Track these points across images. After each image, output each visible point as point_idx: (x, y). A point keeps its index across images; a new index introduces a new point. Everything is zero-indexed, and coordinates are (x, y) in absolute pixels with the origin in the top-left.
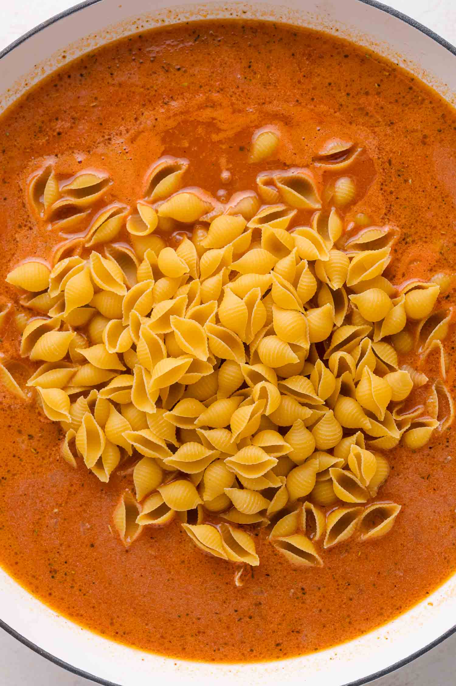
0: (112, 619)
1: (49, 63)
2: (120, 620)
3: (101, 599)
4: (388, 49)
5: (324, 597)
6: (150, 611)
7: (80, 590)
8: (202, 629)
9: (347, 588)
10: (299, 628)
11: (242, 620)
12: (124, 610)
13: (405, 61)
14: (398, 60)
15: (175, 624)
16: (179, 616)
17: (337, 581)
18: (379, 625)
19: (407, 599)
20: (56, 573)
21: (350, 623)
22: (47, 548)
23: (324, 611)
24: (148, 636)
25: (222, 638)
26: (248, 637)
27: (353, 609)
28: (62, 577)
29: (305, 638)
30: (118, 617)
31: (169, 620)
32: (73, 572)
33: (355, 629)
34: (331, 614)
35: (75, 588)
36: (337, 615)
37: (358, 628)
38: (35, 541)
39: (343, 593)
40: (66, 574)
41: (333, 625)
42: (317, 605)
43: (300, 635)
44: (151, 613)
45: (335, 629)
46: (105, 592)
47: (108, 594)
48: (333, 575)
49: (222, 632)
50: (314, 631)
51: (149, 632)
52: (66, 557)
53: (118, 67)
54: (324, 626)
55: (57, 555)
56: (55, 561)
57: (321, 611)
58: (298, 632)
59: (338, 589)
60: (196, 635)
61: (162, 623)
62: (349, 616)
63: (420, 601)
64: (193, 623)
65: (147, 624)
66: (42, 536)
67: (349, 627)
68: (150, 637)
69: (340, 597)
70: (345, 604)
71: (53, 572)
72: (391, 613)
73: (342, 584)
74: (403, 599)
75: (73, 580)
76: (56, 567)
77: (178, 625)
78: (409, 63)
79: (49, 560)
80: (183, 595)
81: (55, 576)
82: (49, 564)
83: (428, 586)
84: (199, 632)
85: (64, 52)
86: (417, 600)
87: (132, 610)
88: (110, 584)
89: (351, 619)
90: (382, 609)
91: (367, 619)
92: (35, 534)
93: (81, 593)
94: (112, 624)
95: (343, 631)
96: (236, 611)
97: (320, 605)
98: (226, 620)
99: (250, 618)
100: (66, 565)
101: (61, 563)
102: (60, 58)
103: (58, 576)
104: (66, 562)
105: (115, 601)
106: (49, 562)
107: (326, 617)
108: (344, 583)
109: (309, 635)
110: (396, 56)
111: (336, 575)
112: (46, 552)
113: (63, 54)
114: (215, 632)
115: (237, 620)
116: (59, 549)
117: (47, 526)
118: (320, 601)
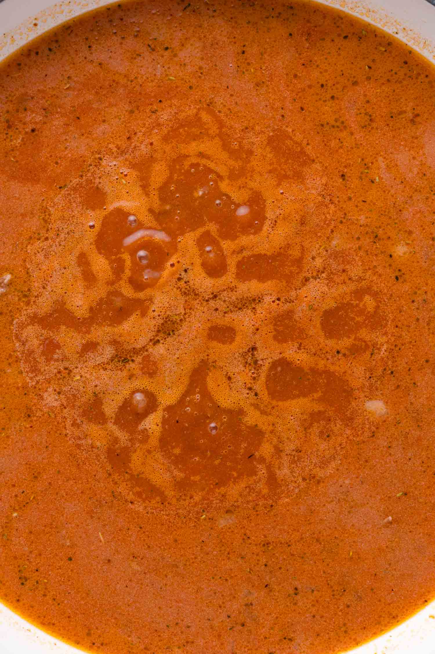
0: (89, 630)
1: (19, 31)
2: (99, 632)
3: (77, 609)
4: (387, 16)
5: (317, 601)
6: (134, 620)
7: (54, 599)
8: (191, 639)
9: (343, 594)
10: (292, 635)
11: (235, 629)
12: (104, 622)
13: (404, 29)
14: (396, 28)
15: (162, 635)
16: (167, 626)
17: (332, 587)
18: (375, 634)
19: (403, 607)
20: (26, 580)
21: (346, 632)
22: (16, 553)
23: (317, 617)
24: (129, 647)
25: (212, 648)
26: (241, 647)
27: (350, 618)
28: (34, 585)
29: (298, 647)
30: (97, 628)
31: (156, 631)
32: (46, 581)
33: (350, 638)
34: (325, 621)
35: (47, 597)
36: (332, 622)
37: (353, 638)
38: (4, 546)
39: (339, 599)
40: (37, 582)
41: (328, 634)
42: (310, 610)
43: (293, 643)
44: (135, 622)
45: (330, 639)
46: (83, 602)
47: (86, 604)
48: (327, 581)
49: (213, 641)
50: (307, 640)
51: (132, 644)
52: (37, 565)
53: (97, 40)
54: (318, 635)
55: (27, 563)
56: (25, 569)
57: (314, 616)
58: (290, 640)
59: (333, 595)
60: (184, 646)
61: (148, 632)
62: (345, 625)
63: (418, 610)
64: (182, 632)
65: (129, 636)
66: (11, 540)
67: (345, 637)
68: (132, 648)
69: (336, 604)
70: (341, 610)
71: (23, 580)
72: (389, 623)
73: (337, 590)
74: (399, 608)
75: (46, 589)
76: (27, 575)
77: (166, 635)
78: (409, 32)
79: (19, 566)
80: (174, 603)
81: (25, 583)
82: (20, 571)
83: (427, 594)
84: (187, 642)
85: (36, 19)
86: (414, 609)
87: (113, 621)
88: (88, 594)
89: (347, 628)
90: (380, 617)
91: (365, 628)
92: (5, 538)
93: (54, 602)
94: (89, 634)
95: (338, 640)
96: (229, 617)
97: (314, 610)
98: (219, 627)
99: (243, 625)
100: (37, 573)
101: (32, 571)
102: (32, 25)
103: (28, 584)
104: (37, 570)
105: (94, 612)
106: (19, 569)
107: (320, 625)
108: (339, 589)
109: (302, 644)
110: (395, 24)
111: (330, 580)
112: (15, 558)
113: (34, 22)
114: (205, 641)
115: (229, 628)
116: (28, 556)
117: (17, 530)
118: (313, 606)
